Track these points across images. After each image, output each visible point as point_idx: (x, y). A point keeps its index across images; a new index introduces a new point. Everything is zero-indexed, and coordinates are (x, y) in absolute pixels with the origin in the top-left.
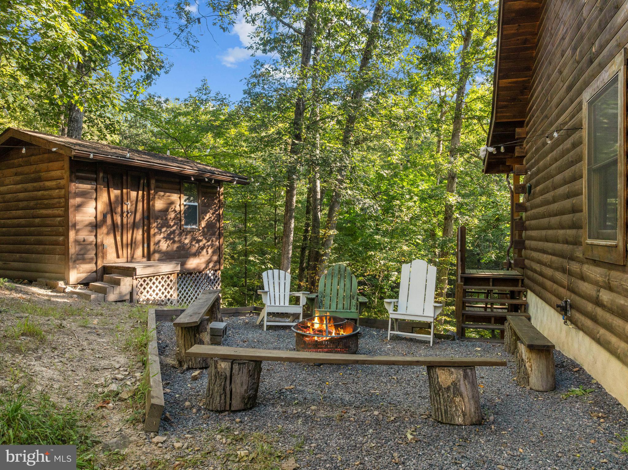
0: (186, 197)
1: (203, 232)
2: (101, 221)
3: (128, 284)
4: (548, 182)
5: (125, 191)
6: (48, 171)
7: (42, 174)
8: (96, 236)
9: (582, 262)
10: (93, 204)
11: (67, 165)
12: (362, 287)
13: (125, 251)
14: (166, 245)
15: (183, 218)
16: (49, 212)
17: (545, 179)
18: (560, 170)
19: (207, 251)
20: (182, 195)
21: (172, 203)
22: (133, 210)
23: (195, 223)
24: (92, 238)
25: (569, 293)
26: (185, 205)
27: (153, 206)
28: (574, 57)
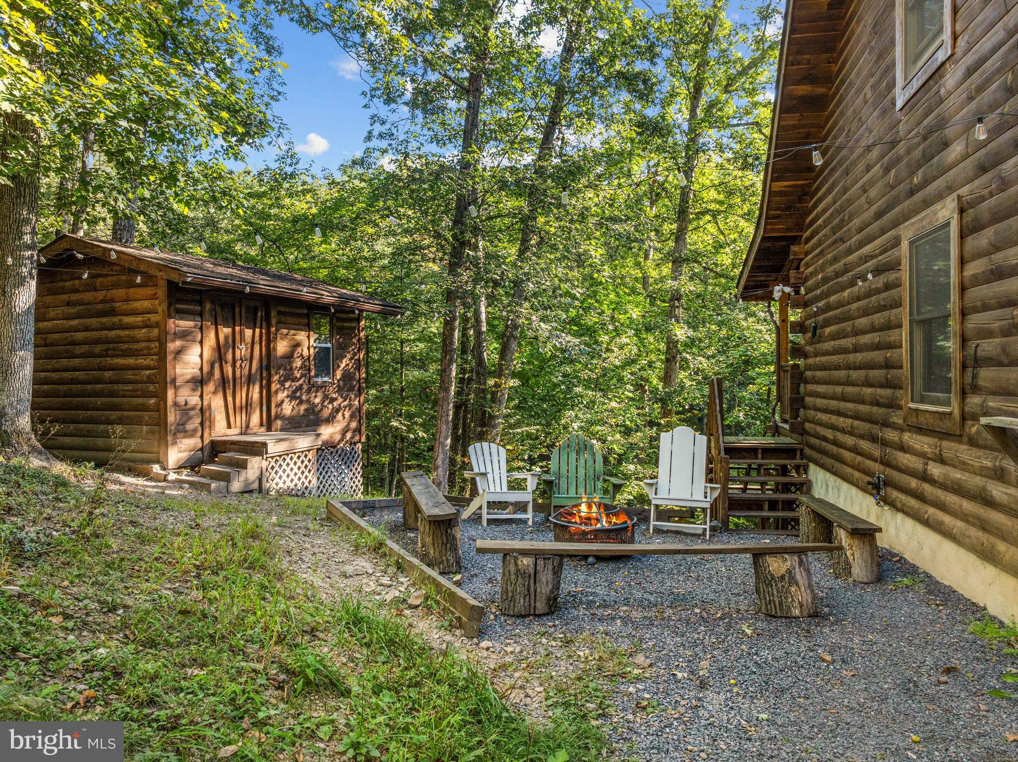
0: (317, 336)
1: (339, 386)
2: (208, 373)
3: (256, 466)
4: (845, 324)
5: (237, 329)
6: (127, 300)
7: (118, 304)
8: (201, 397)
9: (902, 430)
10: (196, 349)
11: (162, 292)
12: (545, 463)
13: (238, 418)
14: (291, 407)
15: (312, 367)
16: (131, 361)
17: (838, 320)
18: (866, 313)
19: (343, 415)
20: (311, 333)
21: (298, 345)
22: (248, 356)
23: (328, 374)
24: (194, 400)
25: (882, 467)
26: (315, 348)
27: (275, 349)
28: (887, 178)
